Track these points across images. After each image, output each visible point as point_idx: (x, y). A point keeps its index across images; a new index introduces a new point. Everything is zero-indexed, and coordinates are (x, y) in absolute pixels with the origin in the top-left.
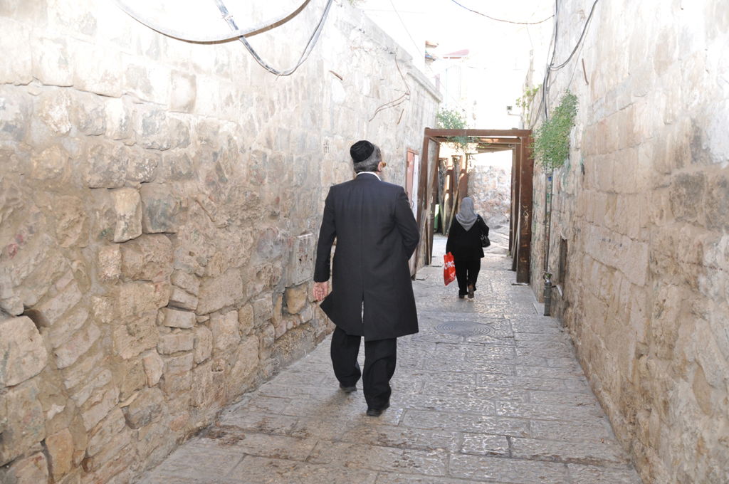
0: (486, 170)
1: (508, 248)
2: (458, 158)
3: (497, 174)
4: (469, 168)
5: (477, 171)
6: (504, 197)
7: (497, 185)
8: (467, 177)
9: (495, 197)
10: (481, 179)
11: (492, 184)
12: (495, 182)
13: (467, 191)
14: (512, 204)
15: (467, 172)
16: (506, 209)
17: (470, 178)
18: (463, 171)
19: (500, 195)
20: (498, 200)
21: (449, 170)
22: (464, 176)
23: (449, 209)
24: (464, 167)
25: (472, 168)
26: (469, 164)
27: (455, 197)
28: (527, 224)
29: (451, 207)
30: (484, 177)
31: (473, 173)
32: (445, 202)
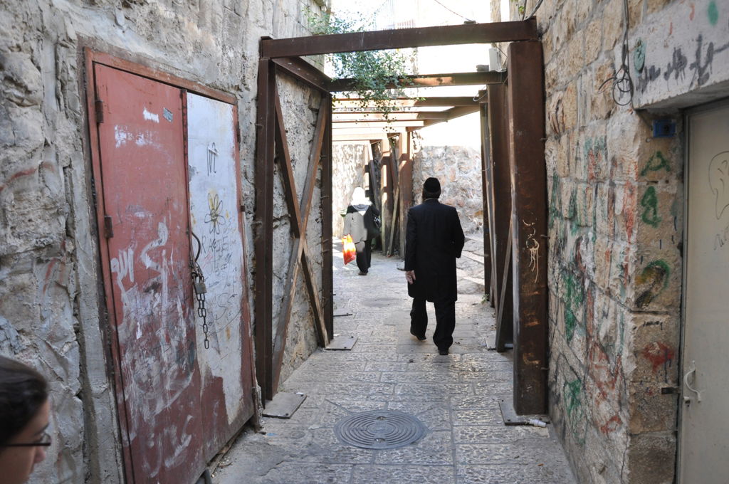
0: (439, 152)
1: (482, 282)
2: (397, 138)
3: (456, 159)
4: (412, 152)
5: (425, 155)
6: (470, 193)
7: (458, 175)
8: (411, 164)
9: (456, 194)
10: (432, 168)
11: (449, 175)
12: (454, 171)
13: (412, 187)
14: (485, 206)
15: (411, 158)
16: (474, 212)
17: (415, 166)
18: (405, 157)
19: (463, 190)
20: (460, 199)
21: (385, 158)
22: (405, 165)
23: (388, 216)
24: (405, 151)
25: (417, 151)
26: (412, 144)
27: (396, 197)
28: (536, 268)
29: (391, 212)
30: (437, 164)
31: (419, 158)
32: (383, 205)
